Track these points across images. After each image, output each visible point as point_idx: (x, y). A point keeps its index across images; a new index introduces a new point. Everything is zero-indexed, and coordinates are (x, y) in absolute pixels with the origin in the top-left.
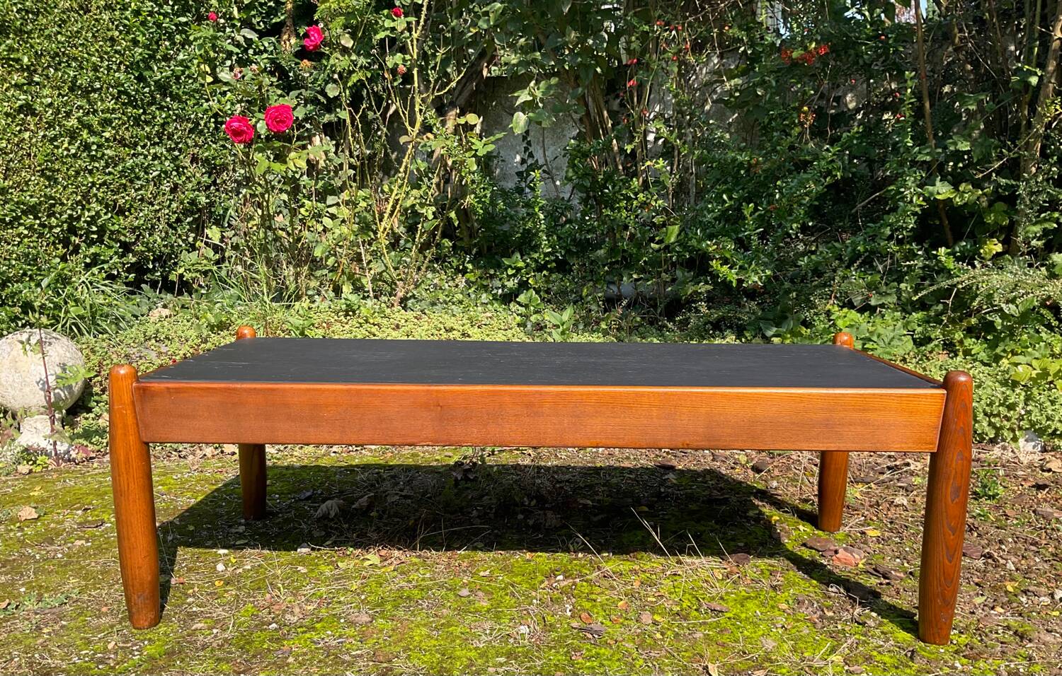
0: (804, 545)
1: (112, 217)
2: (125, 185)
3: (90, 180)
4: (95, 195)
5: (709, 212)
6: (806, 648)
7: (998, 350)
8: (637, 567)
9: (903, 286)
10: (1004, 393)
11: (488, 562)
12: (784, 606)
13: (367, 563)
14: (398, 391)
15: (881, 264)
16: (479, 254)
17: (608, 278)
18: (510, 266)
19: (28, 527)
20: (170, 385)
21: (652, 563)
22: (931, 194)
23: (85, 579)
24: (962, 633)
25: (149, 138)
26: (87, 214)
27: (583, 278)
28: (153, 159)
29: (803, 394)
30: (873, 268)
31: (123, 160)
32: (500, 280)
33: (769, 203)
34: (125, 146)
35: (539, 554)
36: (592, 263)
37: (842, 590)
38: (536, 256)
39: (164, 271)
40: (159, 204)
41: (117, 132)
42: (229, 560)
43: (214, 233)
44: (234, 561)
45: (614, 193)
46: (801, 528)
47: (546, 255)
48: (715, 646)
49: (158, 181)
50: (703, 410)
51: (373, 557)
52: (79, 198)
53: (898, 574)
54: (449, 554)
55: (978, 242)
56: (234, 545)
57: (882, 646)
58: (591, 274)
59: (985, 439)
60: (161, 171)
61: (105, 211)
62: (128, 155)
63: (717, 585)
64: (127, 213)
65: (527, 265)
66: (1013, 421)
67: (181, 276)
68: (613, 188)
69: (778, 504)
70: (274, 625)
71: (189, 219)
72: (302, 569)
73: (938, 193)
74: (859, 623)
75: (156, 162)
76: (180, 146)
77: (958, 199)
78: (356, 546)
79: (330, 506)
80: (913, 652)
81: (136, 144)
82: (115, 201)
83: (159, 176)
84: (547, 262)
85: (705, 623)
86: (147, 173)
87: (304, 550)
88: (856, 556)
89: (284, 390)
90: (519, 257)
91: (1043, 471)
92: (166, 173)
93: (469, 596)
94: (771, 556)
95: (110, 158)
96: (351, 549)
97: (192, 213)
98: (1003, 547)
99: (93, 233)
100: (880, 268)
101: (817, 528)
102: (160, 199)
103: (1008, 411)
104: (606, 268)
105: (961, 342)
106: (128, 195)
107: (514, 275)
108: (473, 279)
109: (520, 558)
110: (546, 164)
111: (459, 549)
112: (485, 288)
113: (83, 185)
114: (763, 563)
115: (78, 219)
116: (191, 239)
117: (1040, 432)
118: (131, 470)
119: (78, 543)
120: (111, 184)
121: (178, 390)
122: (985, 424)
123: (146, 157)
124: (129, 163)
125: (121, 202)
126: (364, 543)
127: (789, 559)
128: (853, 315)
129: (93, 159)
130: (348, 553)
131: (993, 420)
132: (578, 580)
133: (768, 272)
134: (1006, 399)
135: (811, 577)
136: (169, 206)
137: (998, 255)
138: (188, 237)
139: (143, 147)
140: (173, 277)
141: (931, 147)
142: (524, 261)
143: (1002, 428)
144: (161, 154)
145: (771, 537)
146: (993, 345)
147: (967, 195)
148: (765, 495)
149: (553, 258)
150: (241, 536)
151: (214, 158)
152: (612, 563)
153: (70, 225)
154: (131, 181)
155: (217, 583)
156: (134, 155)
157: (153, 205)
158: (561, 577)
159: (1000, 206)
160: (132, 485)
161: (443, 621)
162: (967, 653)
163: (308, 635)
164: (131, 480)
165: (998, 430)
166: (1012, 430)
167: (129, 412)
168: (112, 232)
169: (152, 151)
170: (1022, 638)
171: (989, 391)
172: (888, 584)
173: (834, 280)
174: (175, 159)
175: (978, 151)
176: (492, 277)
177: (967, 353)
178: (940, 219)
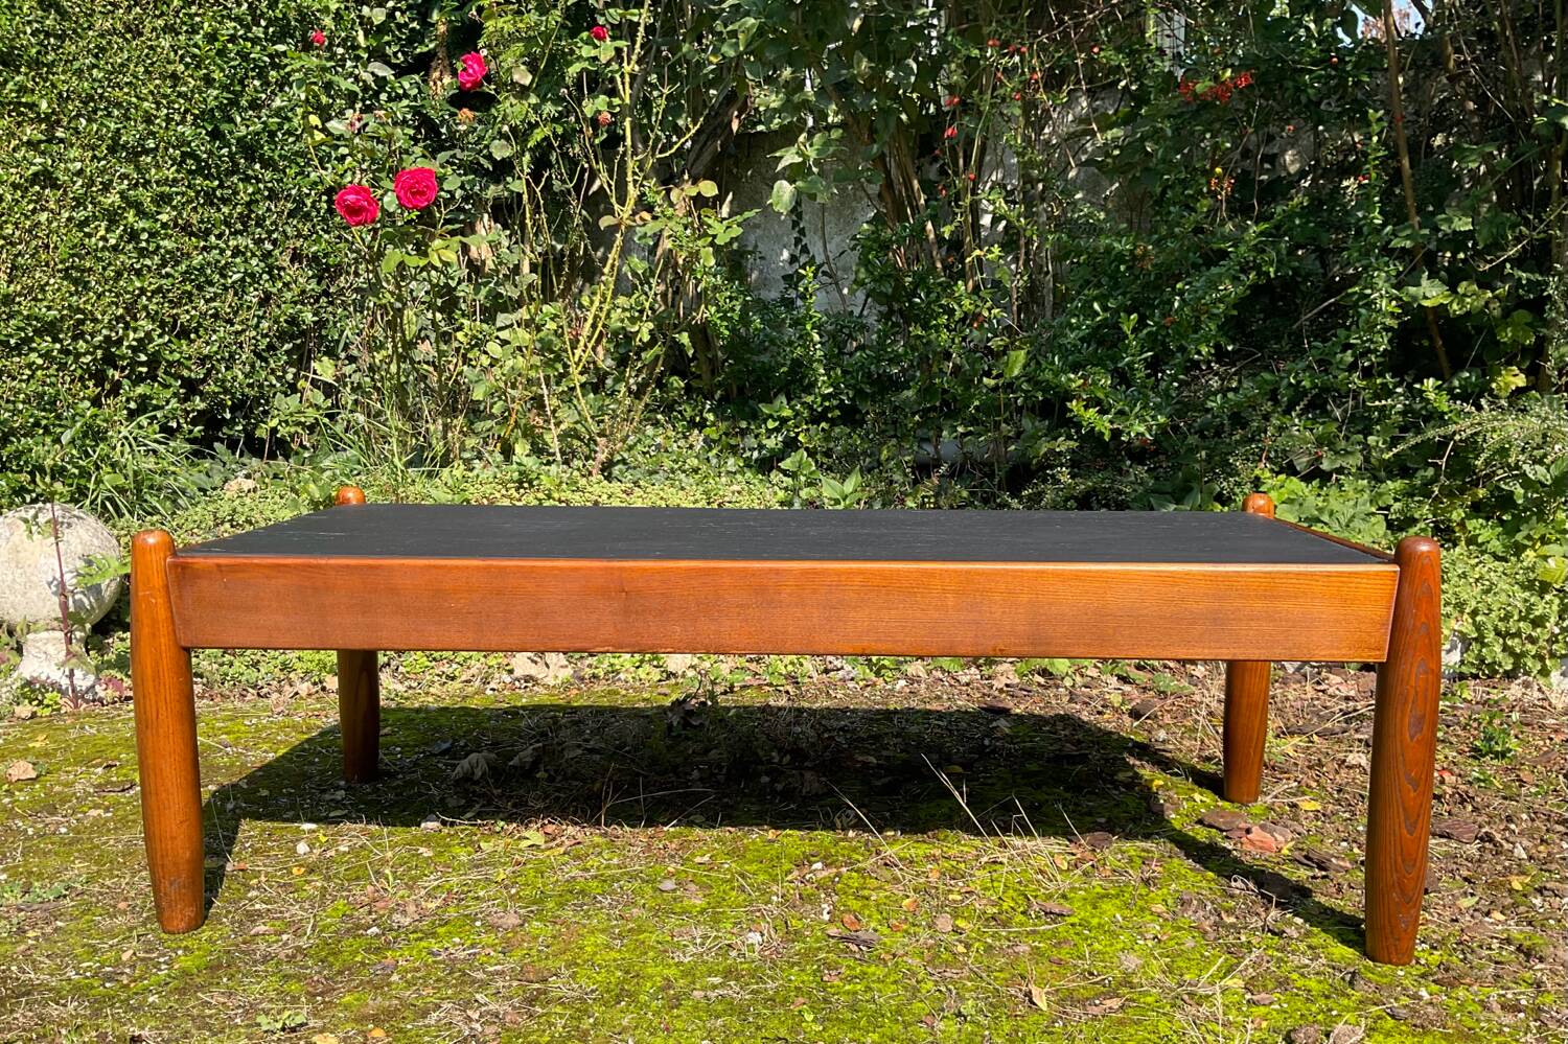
0: (1200, 822)
1: (170, 341)
2: (190, 294)
3: (138, 284)
4: (145, 308)
5: (1072, 330)
6: (1188, 969)
7: (1519, 537)
8: (938, 852)
9: (1371, 440)
10: (1526, 601)
11: (708, 844)
12: (1160, 908)
13: (524, 844)
14: (560, 569)
15: (1338, 407)
16: (725, 399)
17: (919, 432)
18: (771, 416)
19: (21, 790)
20: (222, 561)
21: (961, 846)
22: (1415, 298)
23: (97, 863)
24: (1435, 948)
25: (227, 224)
26: (132, 335)
27: (883, 432)
28: (234, 256)
29: (1178, 573)
30: (1326, 413)
31: (189, 255)
32: (756, 437)
33: (1164, 316)
34: (192, 234)
35: (788, 831)
36: (895, 409)
37: (1251, 885)
38: (809, 399)
39: (249, 424)
40: (242, 322)
41: (180, 214)
42: (317, 838)
43: (325, 369)
44: (324, 839)
45: (929, 303)
46: (1197, 797)
47: (826, 397)
48: (1047, 964)
49: (240, 289)
50: (1025, 598)
51: (534, 835)
52: (121, 311)
53: (1343, 864)
54: (650, 831)
55: (1487, 371)
56: (327, 817)
57: (1307, 966)
58: (894, 428)
59: (1497, 672)
60: (245, 272)
61: (159, 331)
62: (196, 248)
63: (1059, 877)
64: (193, 336)
65: (797, 414)
66: (1542, 643)
67: (274, 431)
68: (927, 295)
69: (1164, 763)
70: (375, 930)
71: (287, 346)
72: (425, 852)
73: (1425, 298)
74: (1274, 933)
75: (238, 260)
76: (275, 236)
77: (1455, 306)
78: (509, 819)
79: (476, 762)
80: (1354, 974)
81: (208, 233)
82: (175, 317)
83: (243, 280)
84: (827, 410)
85: (1034, 932)
86: (224, 276)
87: (431, 825)
88: (1280, 838)
89: (391, 568)
90: (785, 401)
92: (252, 276)
93: (674, 891)
94: (1147, 837)
95: (167, 252)
96: (502, 823)
97: (292, 337)
98: (1513, 826)
99: (142, 364)
100: (1337, 413)
101: (1223, 798)
102: (243, 315)
103: (1534, 629)
104: (917, 418)
105: (1462, 524)
106: (195, 308)
107: (777, 430)
108: (715, 436)
109: (759, 837)
110: (828, 263)
111: (665, 824)
112: (734, 450)
113: (127, 292)
114: (1133, 847)
115: (119, 342)
116: (289, 377)
118: (162, 689)
119: (94, 813)
120: (169, 291)
121: (233, 569)
122: (1498, 648)
123: (222, 252)
124: (197, 260)
125: (185, 318)
126: (522, 815)
127: (1172, 840)
128: (1295, 484)
129: (143, 253)
130: (498, 829)
131: (1509, 643)
132: (844, 869)
133: (1161, 419)
134: (1529, 609)
135: (1206, 867)
136: (257, 326)
137: (1519, 391)
138: (285, 372)
139: (219, 237)
140: (262, 432)
141: (1412, 226)
142: (792, 408)
143: (1523, 654)
144: (246, 247)
145: (1149, 810)
146: (1510, 529)
147: (1471, 298)
148: (1145, 751)
149: (835, 403)
150: (338, 804)
151: (326, 255)
152: (897, 846)
153: (107, 351)
154: (200, 288)
155: (295, 870)
156: (204, 248)
157: (232, 325)
158: (818, 866)
159: (1522, 316)
160: (162, 711)
161: (631, 925)
162: (1440, 976)
163: (424, 944)
164: (162, 704)
165: (1518, 657)
166: (1541, 658)
167: (160, 601)
168: (170, 364)
169: (232, 243)
170: (1528, 955)
171: (1503, 598)
172: (1324, 877)
173: (1265, 432)
174: (268, 255)
175: (1485, 231)
176: (743, 433)
177: (1471, 541)
178: (1431, 339)
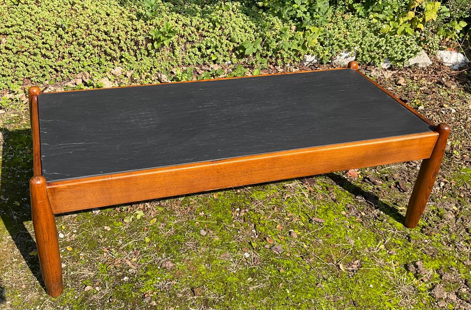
7: (369, 10)
10: (376, 39)
12: (344, 213)
13: (139, 218)
20: (69, 184)
37: (364, 199)
44: (64, 227)
48: (331, 247)
51: (138, 211)
53: (379, 182)
57: (394, 234)
59: (366, 63)
63: (310, 202)
72: (107, 228)
74: (379, 220)
85: (318, 230)
87: (97, 212)
88: (356, 170)
91: (398, 85)
93: (206, 235)
109: (212, 199)
117: (391, 59)
118: (50, 231)
121: (74, 186)
122: (367, 56)
127: (330, 177)
131: (371, 54)
132: (247, 210)
135: (344, 189)
143: (374, 58)
146: (367, 7)
152: (255, 194)
158: (239, 210)
162: (427, 232)
163: (149, 282)
165: (373, 58)
166: (379, 58)
167: (46, 202)
170: (441, 218)
172: (377, 189)
